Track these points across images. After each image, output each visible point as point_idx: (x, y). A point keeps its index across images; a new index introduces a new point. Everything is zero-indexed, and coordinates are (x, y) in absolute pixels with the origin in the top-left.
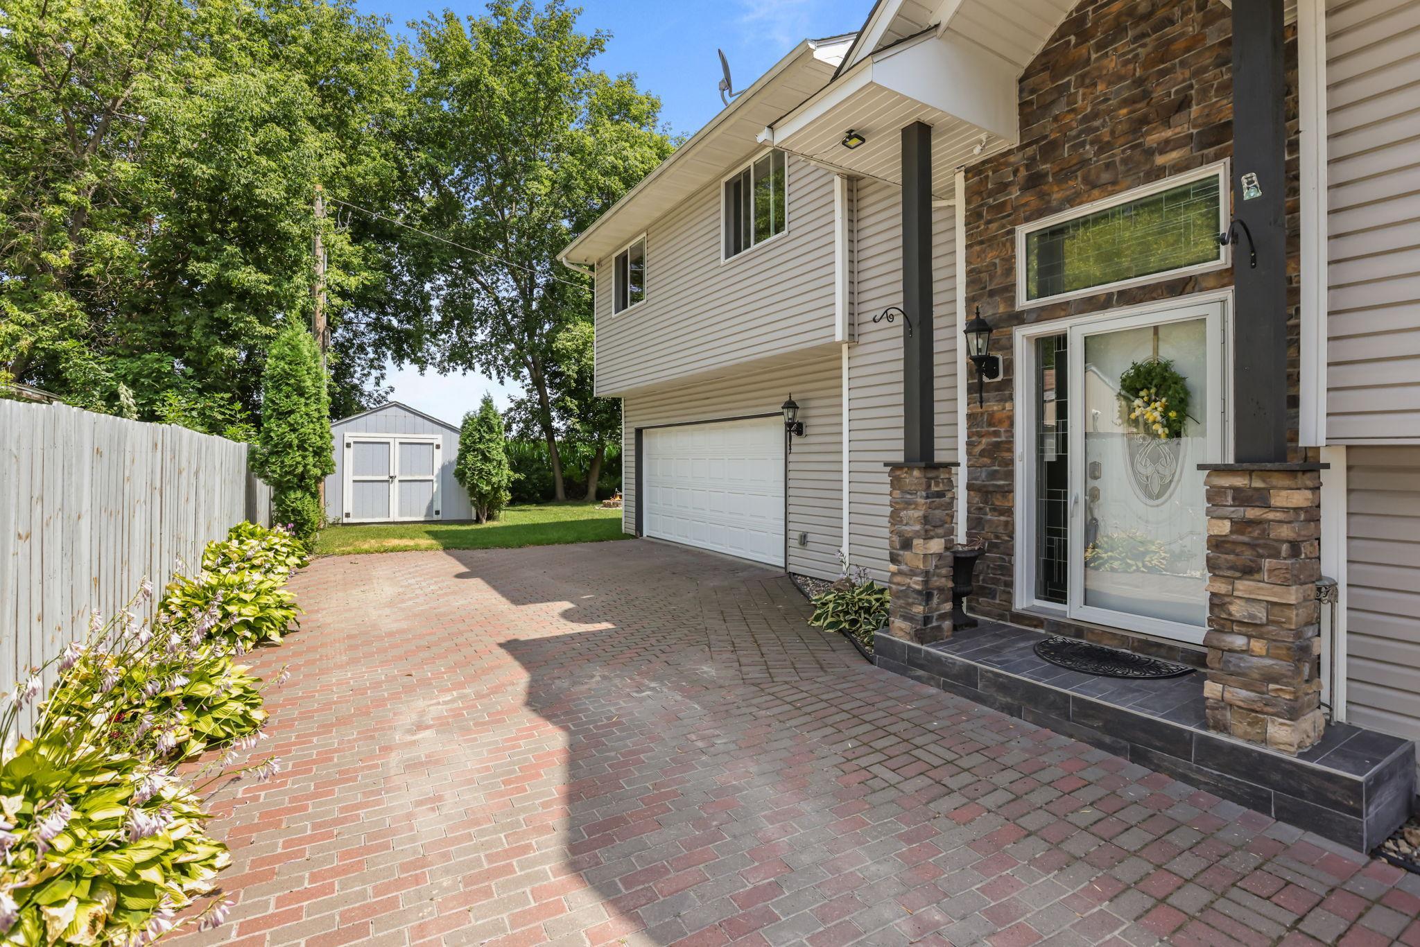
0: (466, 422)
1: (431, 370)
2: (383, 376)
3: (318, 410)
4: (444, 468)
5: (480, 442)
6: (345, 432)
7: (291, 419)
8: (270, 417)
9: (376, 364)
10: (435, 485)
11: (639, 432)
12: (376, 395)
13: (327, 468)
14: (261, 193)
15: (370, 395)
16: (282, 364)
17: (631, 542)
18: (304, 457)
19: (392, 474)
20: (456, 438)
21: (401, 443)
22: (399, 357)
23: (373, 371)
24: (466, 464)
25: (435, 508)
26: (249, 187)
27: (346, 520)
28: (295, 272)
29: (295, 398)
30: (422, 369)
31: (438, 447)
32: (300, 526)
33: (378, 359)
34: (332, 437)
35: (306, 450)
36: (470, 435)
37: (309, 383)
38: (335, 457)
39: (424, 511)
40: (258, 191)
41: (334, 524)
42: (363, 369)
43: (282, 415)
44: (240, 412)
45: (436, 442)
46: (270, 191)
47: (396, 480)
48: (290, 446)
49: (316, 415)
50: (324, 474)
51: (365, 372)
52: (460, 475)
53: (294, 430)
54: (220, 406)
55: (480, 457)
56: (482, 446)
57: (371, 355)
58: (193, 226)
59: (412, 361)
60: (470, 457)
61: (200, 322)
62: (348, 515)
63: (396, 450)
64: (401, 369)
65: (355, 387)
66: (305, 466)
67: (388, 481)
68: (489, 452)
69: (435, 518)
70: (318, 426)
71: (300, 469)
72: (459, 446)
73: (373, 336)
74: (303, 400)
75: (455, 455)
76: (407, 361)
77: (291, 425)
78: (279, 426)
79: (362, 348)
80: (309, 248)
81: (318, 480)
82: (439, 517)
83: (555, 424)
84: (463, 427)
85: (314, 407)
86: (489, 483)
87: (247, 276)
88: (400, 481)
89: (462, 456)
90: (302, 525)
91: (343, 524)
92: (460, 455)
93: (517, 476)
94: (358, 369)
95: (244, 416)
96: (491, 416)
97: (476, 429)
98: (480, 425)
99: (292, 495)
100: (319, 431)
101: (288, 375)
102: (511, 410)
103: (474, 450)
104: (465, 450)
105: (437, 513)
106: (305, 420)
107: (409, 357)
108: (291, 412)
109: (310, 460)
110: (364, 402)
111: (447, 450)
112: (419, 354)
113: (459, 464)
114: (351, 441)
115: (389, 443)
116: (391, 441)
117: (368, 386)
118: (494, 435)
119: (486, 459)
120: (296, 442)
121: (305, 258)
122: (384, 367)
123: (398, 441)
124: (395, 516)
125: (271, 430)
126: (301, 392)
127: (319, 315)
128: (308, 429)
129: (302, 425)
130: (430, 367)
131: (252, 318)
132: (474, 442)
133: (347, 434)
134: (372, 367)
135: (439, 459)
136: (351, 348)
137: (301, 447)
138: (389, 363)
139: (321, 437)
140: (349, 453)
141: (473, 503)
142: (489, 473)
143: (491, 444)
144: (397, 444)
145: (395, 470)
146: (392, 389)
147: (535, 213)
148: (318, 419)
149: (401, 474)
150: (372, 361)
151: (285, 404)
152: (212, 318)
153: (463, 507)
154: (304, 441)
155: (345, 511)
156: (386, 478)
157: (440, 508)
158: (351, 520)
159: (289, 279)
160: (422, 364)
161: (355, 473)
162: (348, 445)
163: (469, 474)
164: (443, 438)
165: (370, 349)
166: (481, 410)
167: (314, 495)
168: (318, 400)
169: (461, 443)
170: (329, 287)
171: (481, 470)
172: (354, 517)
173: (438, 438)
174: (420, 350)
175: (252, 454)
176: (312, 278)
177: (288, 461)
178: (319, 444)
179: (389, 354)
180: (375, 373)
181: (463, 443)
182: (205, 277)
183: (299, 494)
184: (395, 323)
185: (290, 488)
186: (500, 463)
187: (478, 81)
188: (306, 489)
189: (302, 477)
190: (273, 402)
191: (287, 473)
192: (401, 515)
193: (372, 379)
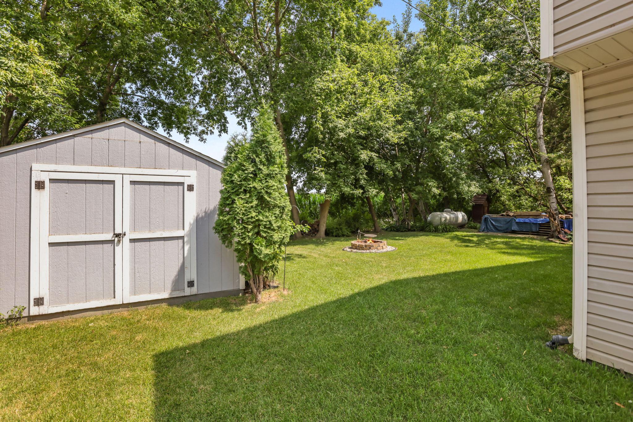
4: (199, 219)
5: (254, 179)
6: (34, 164)
10: (187, 244)
19: (118, 231)
20: (217, 175)
21: (133, 183)
24: (233, 214)
25: (187, 279)
27: (35, 311)
31: (191, 188)
36: (241, 167)
39: (170, 284)
45: (187, 181)
47: (126, 240)
52: (224, 231)
55: (255, 202)
56: (257, 185)
60: (239, 203)
62: (39, 302)
63: (124, 193)
67: (111, 242)
68: (269, 194)
69: (188, 291)
72: (221, 187)
75: (215, 200)
82: (194, 290)
84: (227, 158)
88: (132, 241)
91: (30, 318)
92: (224, 199)
97: (248, 158)
98: (255, 152)
103: (245, 191)
104: (232, 191)
105: (191, 284)
113: (221, 213)
114: (45, 177)
115: (112, 182)
116: (118, 179)
123: (127, 179)
124: (124, 295)
132: (246, 179)
133: (36, 167)
135: (192, 207)
140: (41, 198)
142: (270, 227)
143: (271, 182)
144: (127, 184)
145: (124, 224)
149: (134, 228)
155: (34, 294)
156: (109, 236)
157: (194, 277)
158: (45, 309)
161: (53, 231)
162: (40, 185)
163: (238, 229)
164: (198, 175)
169: (224, 181)
172: (51, 303)
173: (190, 176)
192: (134, 292)
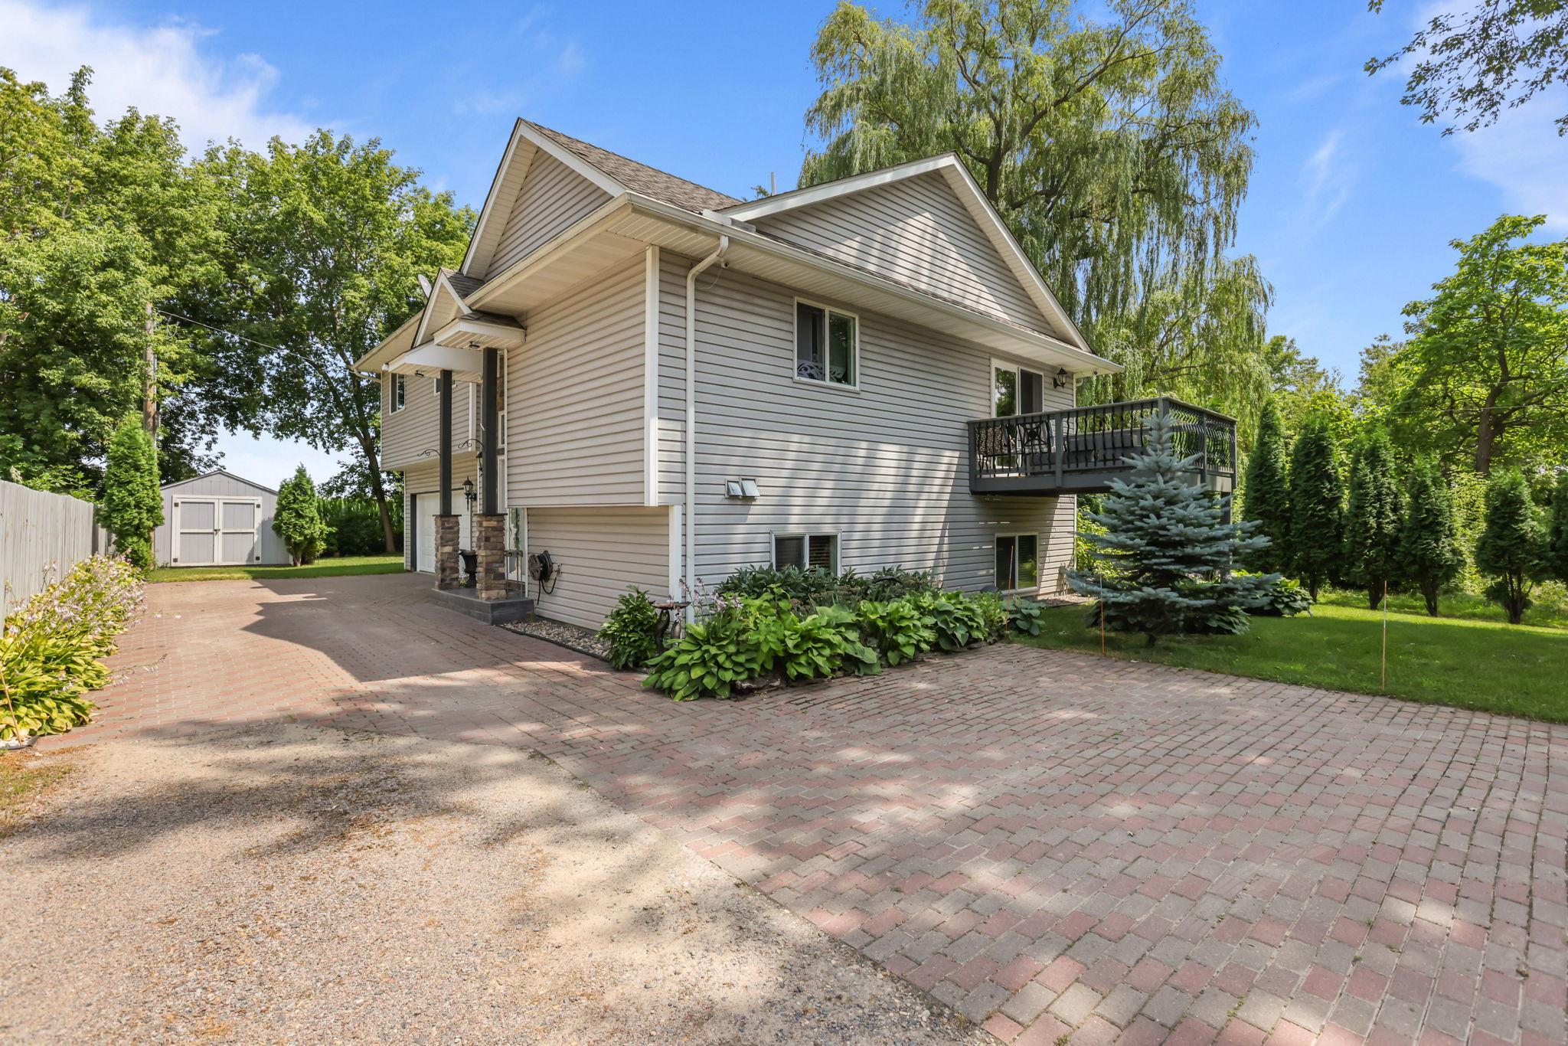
0: (282, 487)
1: (266, 436)
2: (214, 441)
3: (151, 481)
4: (264, 523)
5: (294, 503)
6: (172, 496)
7: (129, 487)
8: (112, 486)
9: (207, 428)
10: (256, 537)
11: (414, 497)
12: (206, 459)
13: (158, 521)
14: (102, 322)
15: (200, 460)
16: (122, 449)
17: (407, 574)
18: (139, 514)
19: (216, 528)
20: (274, 499)
21: (224, 503)
22: (232, 423)
23: (204, 436)
24: (282, 520)
25: (255, 555)
26: (93, 315)
27: (173, 564)
28: (129, 372)
29: (132, 472)
30: (256, 436)
31: (258, 506)
32: (136, 560)
33: (210, 425)
34: (162, 499)
35: (141, 508)
36: (286, 497)
37: (143, 462)
38: (164, 513)
39: (245, 557)
40: (99, 320)
41: (162, 567)
42: (194, 433)
43: (122, 484)
44: (82, 479)
45: (256, 503)
46: (109, 318)
47: (220, 533)
48: (129, 505)
49: (149, 484)
50: (156, 525)
51: (196, 436)
52: (277, 529)
53: (131, 494)
54: (64, 475)
55: (294, 514)
56: (296, 506)
57: (202, 421)
58: (40, 340)
59: (245, 427)
60: (285, 514)
61: (47, 411)
62: (175, 560)
63: (220, 509)
64: (234, 434)
65: (184, 452)
66: (140, 519)
67: (212, 533)
68: (303, 511)
69: (256, 562)
70: (150, 492)
71: (136, 522)
72: (277, 506)
73: (204, 404)
74: (138, 474)
75: (272, 513)
76: (240, 427)
77: (128, 491)
78: (120, 492)
79: (192, 415)
80: (141, 356)
81: (151, 529)
82: (260, 562)
83: (386, 487)
84: (280, 491)
85: (148, 478)
86: (301, 534)
87: (89, 379)
88: (224, 533)
89: (278, 514)
90: (138, 561)
91: (171, 568)
92: (277, 512)
93: (330, 529)
94: (189, 434)
95: (85, 482)
96: (304, 482)
97: (290, 493)
98: (295, 489)
99: (130, 540)
100: (151, 495)
101: (126, 457)
102: (343, 473)
103: (289, 509)
104: (281, 509)
105: (258, 558)
106: (140, 488)
107: (241, 422)
108: (130, 482)
109: (145, 515)
110: (194, 465)
111: (265, 510)
112: (253, 421)
113: (276, 519)
114: (178, 501)
115: (213, 503)
116: (216, 502)
117: (199, 451)
118: (307, 498)
119: (299, 516)
120: (133, 503)
121: (138, 362)
122: (215, 432)
123: (222, 501)
124: (219, 560)
125: (113, 495)
126: (137, 468)
127: (149, 403)
128: (143, 494)
129: (138, 491)
130: (263, 432)
131: (93, 410)
132: (289, 503)
133: (175, 496)
134: (203, 432)
135: (259, 516)
136: (180, 414)
137: (137, 506)
138: (221, 429)
139: (153, 499)
140: (177, 512)
141: (289, 551)
142: (302, 527)
143: (305, 505)
144: (221, 505)
145: (219, 524)
146: (223, 455)
147: (352, 314)
148: (151, 487)
149: (225, 527)
150: (203, 426)
151: (124, 477)
152: (56, 408)
153: (278, 553)
154: (140, 502)
155: (173, 557)
156: (211, 531)
157: (260, 555)
158: (178, 564)
159: (125, 378)
160: (256, 430)
161: (181, 527)
162: (176, 505)
163: (284, 528)
164: (263, 499)
165: (201, 416)
166: (296, 478)
167: (147, 540)
168: (151, 474)
170: (159, 382)
171: (295, 525)
172: (181, 561)
173: (259, 500)
174: (254, 417)
175: (97, 511)
176: (143, 377)
177: (126, 516)
178: (152, 504)
179: (221, 420)
180: (207, 438)
181: (279, 503)
182: (53, 380)
183: (135, 539)
184: (227, 392)
185: (129, 535)
186: (312, 519)
187: (296, 210)
188: (141, 536)
189: (138, 527)
190: (115, 475)
191: (126, 524)
192: (224, 561)
193: (202, 444)
